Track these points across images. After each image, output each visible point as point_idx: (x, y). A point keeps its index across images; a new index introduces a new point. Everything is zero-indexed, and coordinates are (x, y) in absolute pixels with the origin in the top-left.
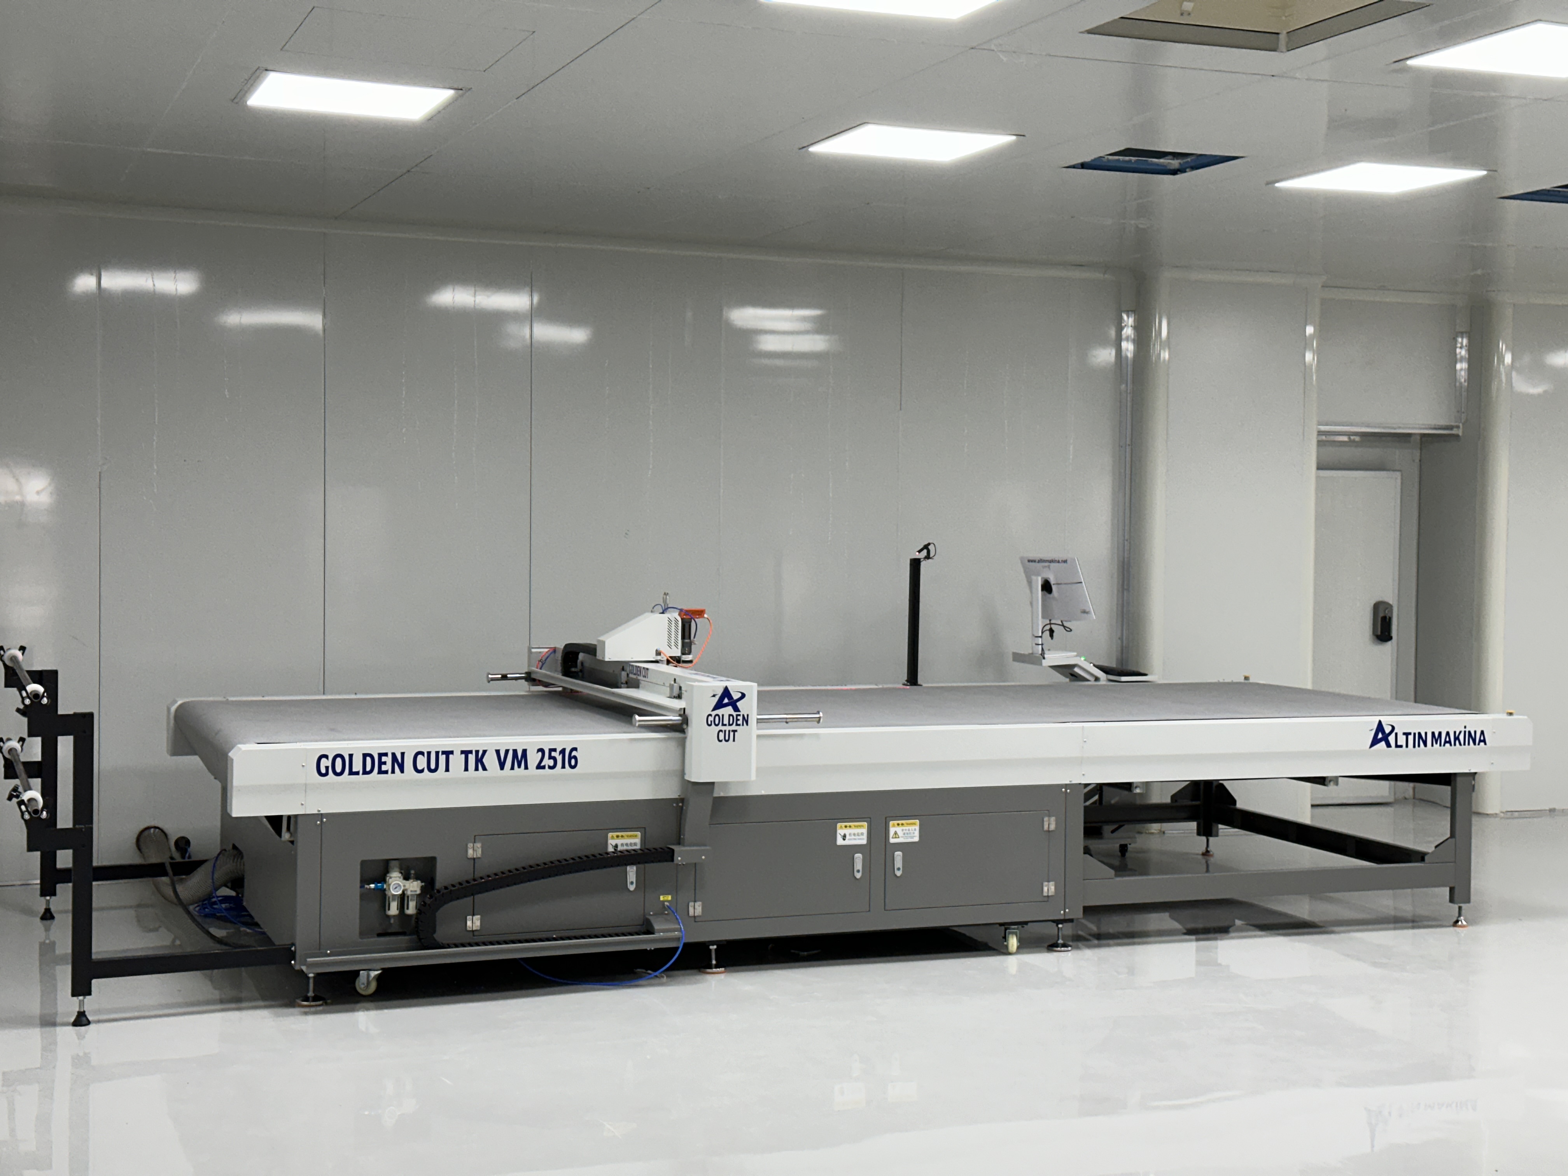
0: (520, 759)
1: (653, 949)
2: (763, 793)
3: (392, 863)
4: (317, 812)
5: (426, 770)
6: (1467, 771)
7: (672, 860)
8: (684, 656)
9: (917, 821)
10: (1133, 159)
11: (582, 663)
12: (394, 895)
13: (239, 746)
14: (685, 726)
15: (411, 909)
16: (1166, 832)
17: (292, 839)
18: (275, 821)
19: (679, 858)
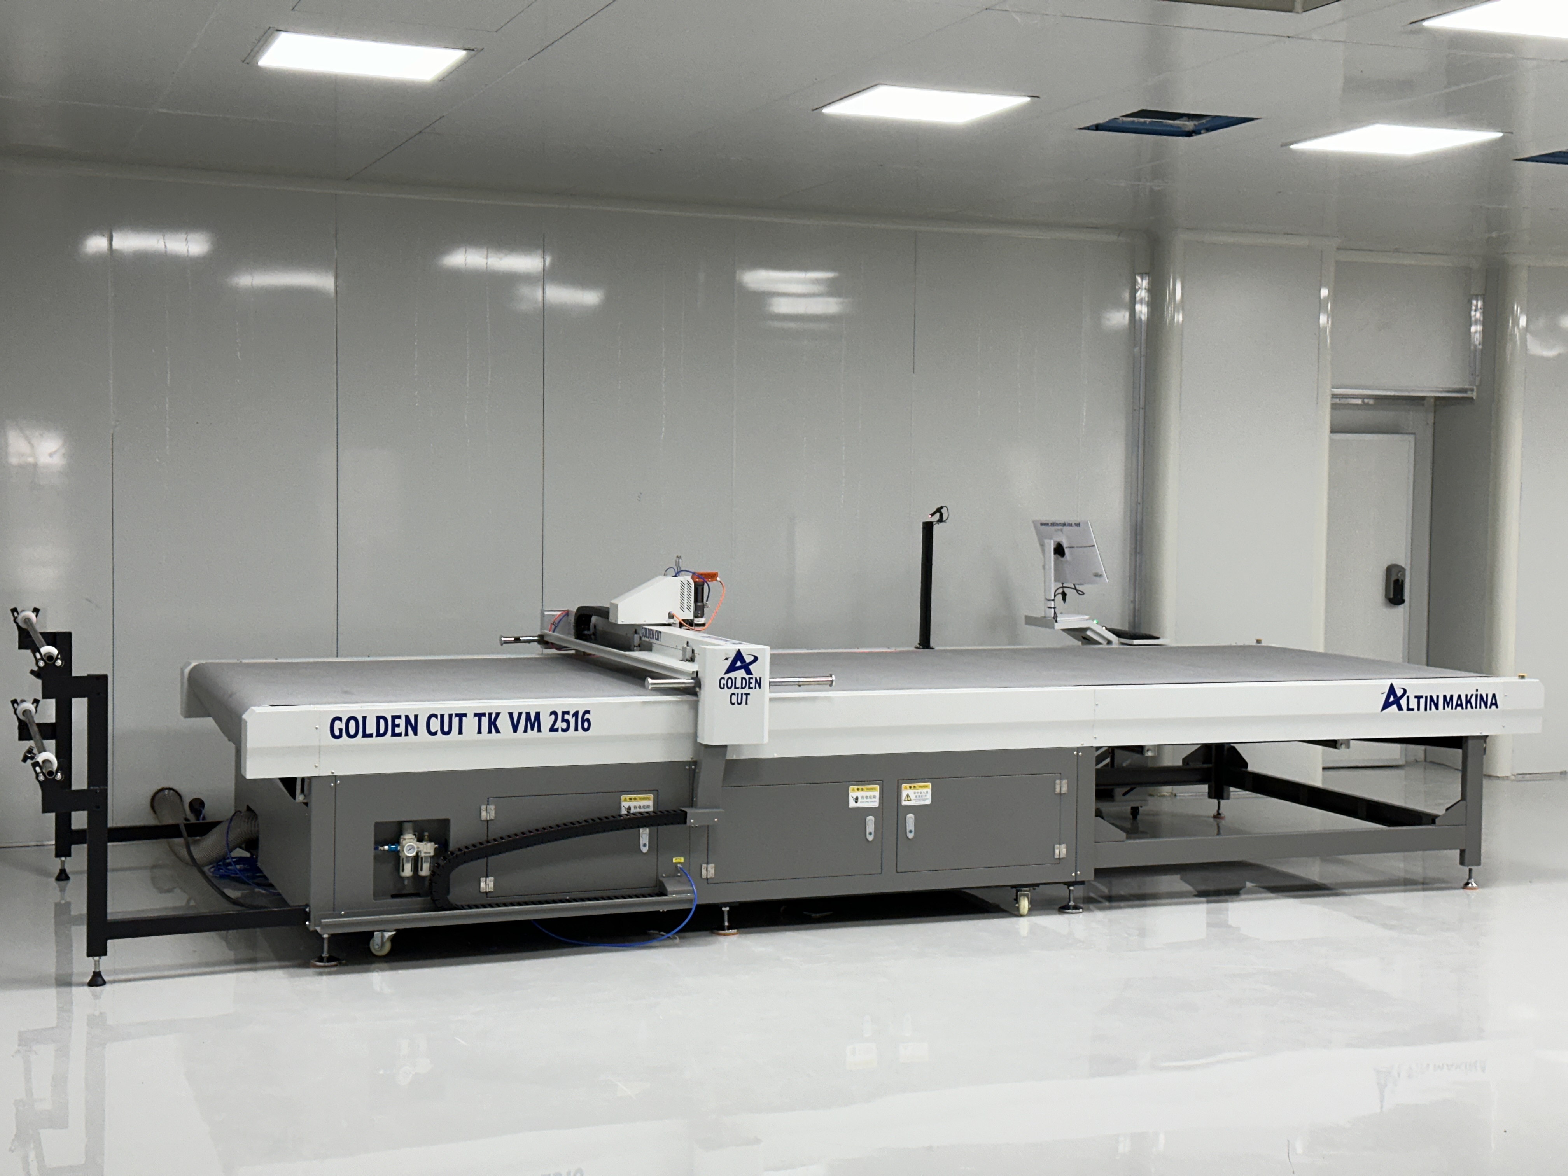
0: (533, 721)
1: (665, 910)
2: (776, 756)
3: (406, 825)
4: (330, 774)
5: (439, 732)
6: (1478, 734)
7: (685, 823)
8: (696, 619)
9: (929, 784)
10: (1148, 120)
11: (595, 627)
12: (407, 857)
13: (253, 708)
14: (698, 690)
15: (425, 870)
16: (1178, 795)
17: (305, 801)
18: (289, 783)
19: (692, 821)
